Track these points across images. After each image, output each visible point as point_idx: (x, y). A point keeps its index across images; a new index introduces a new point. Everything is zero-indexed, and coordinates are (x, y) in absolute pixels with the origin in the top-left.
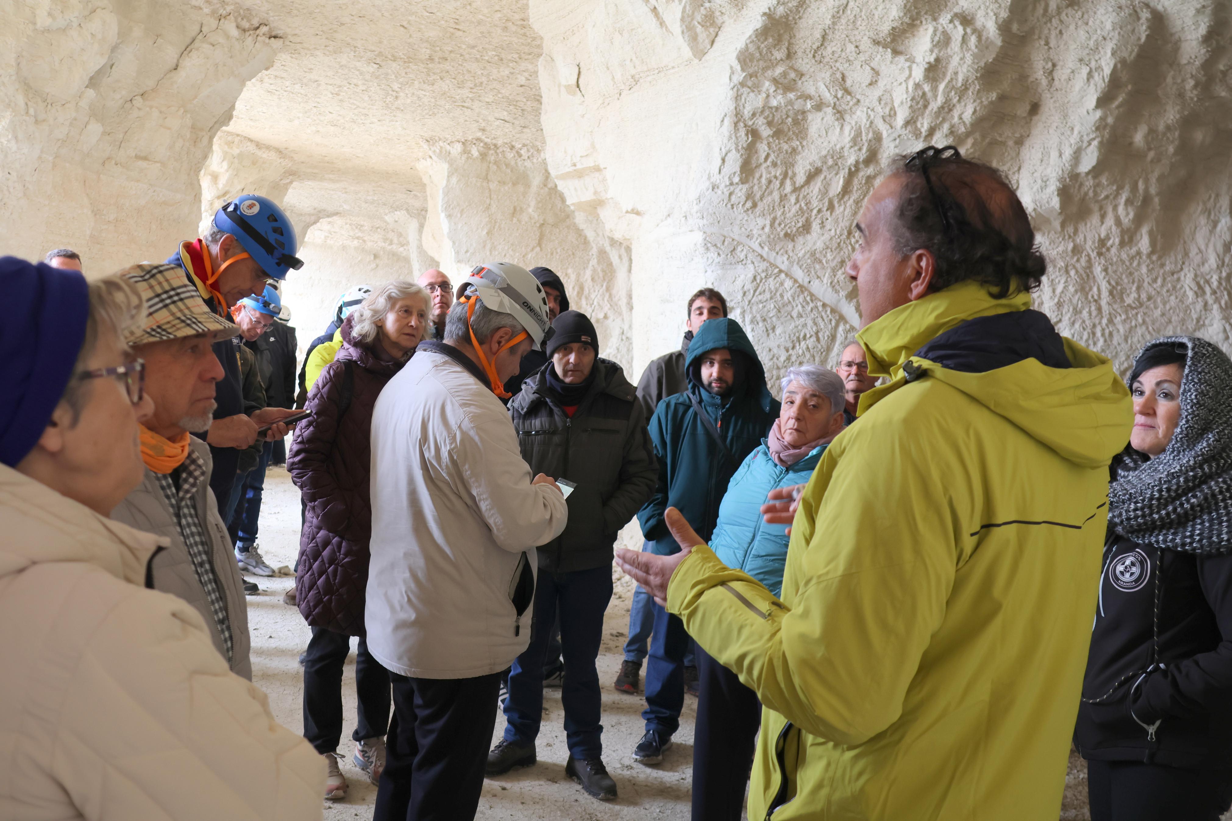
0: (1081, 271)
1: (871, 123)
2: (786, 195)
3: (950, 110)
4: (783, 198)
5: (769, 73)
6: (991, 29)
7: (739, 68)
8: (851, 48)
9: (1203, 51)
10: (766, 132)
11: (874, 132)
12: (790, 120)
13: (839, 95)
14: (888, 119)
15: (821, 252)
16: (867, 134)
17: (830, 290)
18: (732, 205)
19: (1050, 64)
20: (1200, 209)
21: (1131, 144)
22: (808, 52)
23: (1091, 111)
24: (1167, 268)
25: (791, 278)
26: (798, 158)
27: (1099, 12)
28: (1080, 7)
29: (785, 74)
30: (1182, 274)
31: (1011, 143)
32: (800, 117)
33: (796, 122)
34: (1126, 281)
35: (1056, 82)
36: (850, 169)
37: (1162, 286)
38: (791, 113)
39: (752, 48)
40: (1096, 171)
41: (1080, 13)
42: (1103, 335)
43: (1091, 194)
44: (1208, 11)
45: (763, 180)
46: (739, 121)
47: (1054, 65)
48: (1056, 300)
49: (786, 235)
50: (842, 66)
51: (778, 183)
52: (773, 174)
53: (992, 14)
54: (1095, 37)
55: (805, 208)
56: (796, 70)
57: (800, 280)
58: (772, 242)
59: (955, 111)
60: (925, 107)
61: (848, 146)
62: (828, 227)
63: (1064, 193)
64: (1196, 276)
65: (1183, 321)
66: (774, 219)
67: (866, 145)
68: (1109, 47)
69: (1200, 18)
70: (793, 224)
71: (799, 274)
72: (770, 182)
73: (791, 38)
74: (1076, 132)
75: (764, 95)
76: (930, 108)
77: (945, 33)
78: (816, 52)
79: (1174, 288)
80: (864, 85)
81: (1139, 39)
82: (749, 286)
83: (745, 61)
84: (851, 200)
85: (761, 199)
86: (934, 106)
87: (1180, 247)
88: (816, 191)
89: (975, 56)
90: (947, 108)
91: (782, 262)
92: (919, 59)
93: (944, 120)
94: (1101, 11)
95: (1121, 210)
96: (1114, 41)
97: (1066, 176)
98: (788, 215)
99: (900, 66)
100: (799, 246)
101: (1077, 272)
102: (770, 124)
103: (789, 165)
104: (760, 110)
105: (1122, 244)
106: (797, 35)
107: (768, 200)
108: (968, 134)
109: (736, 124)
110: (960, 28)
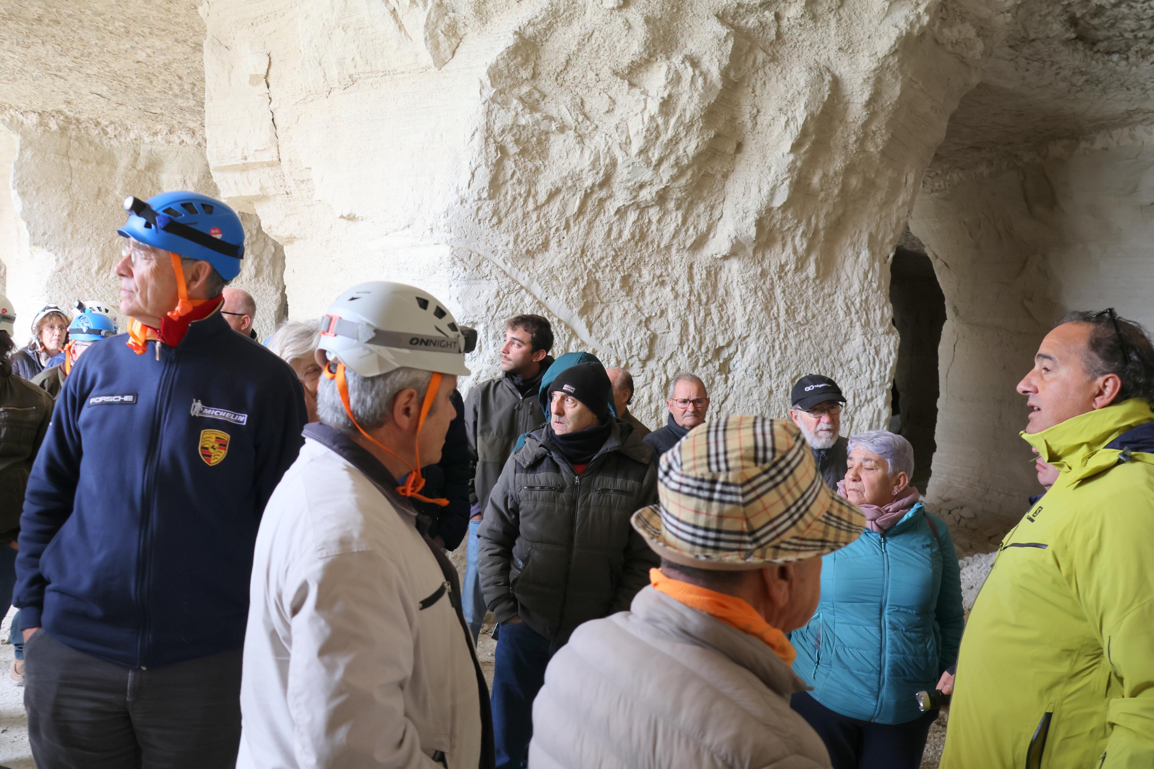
0: (766, 292)
1: (609, 149)
2: (528, 213)
3: (677, 143)
4: (526, 215)
5: (516, 91)
6: (715, 74)
7: (488, 83)
8: (591, 75)
9: (865, 113)
10: (513, 149)
11: (611, 158)
12: (535, 139)
13: (580, 120)
14: (624, 146)
15: (558, 270)
16: (605, 159)
17: (565, 306)
18: (480, 220)
19: (755, 110)
20: (848, 242)
21: (809, 184)
22: (551, 74)
23: (785, 154)
24: (826, 291)
25: (531, 294)
26: (541, 177)
27: (794, 70)
28: (779, 64)
29: (530, 94)
30: (836, 296)
31: (719, 176)
32: (543, 137)
33: (539, 142)
34: (797, 301)
35: (759, 126)
36: (586, 191)
37: (823, 306)
38: (536, 133)
39: (502, 65)
40: (785, 207)
41: (779, 68)
42: (780, 348)
43: (778, 226)
44: (871, 81)
45: (509, 198)
46: (489, 136)
47: (758, 111)
48: (747, 318)
49: (528, 252)
50: (581, 92)
51: (522, 200)
52: (518, 191)
53: (716, 60)
54: (792, 91)
55: (545, 226)
56: (539, 91)
57: (538, 296)
58: (515, 258)
59: (681, 144)
60: (657, 138)
61: (587, 169)
62: (564, 245)
63: (759, 224)
64: (845, 298)
65: (835, 336)
66: (518, 236)
67: (603, 169)
68: (802, 101)
69: (865, 86)
70: (534, 241)
71: (538, 290)
72: (515, 199)
73: (537, 58)
74: (773, 171)
75: (514, 113)
76: (661, 139)
77: (676, 71)
78: (558, 75)
79: (831, 307)
80: (601, 112)
81: (823, 97)
82: (493, 302)
83: (494, 76)
84: (585, 221)
85: (506, 216)
86: (665, 138)
87: (834, 274)
88: (555, 210)
89: (701, 96)
90: (675, 141)
91: (523, 279)
92: (653, 93)
93: (671, 152)
94: (796, 69)
95: (797, 239)
96: (807, 97)
97: (763, 209)
98: (529, 233)
99: (636, 98)
100: (538, 264)
101: (763, 293)
102: (517, 142)
103: (532, 183)
104: (509, 128)
105: (796, 270)
106: (542, 56)
107: (512, 216)
108: (689, 166)
109: (486, 139)
110: (690, 69)
